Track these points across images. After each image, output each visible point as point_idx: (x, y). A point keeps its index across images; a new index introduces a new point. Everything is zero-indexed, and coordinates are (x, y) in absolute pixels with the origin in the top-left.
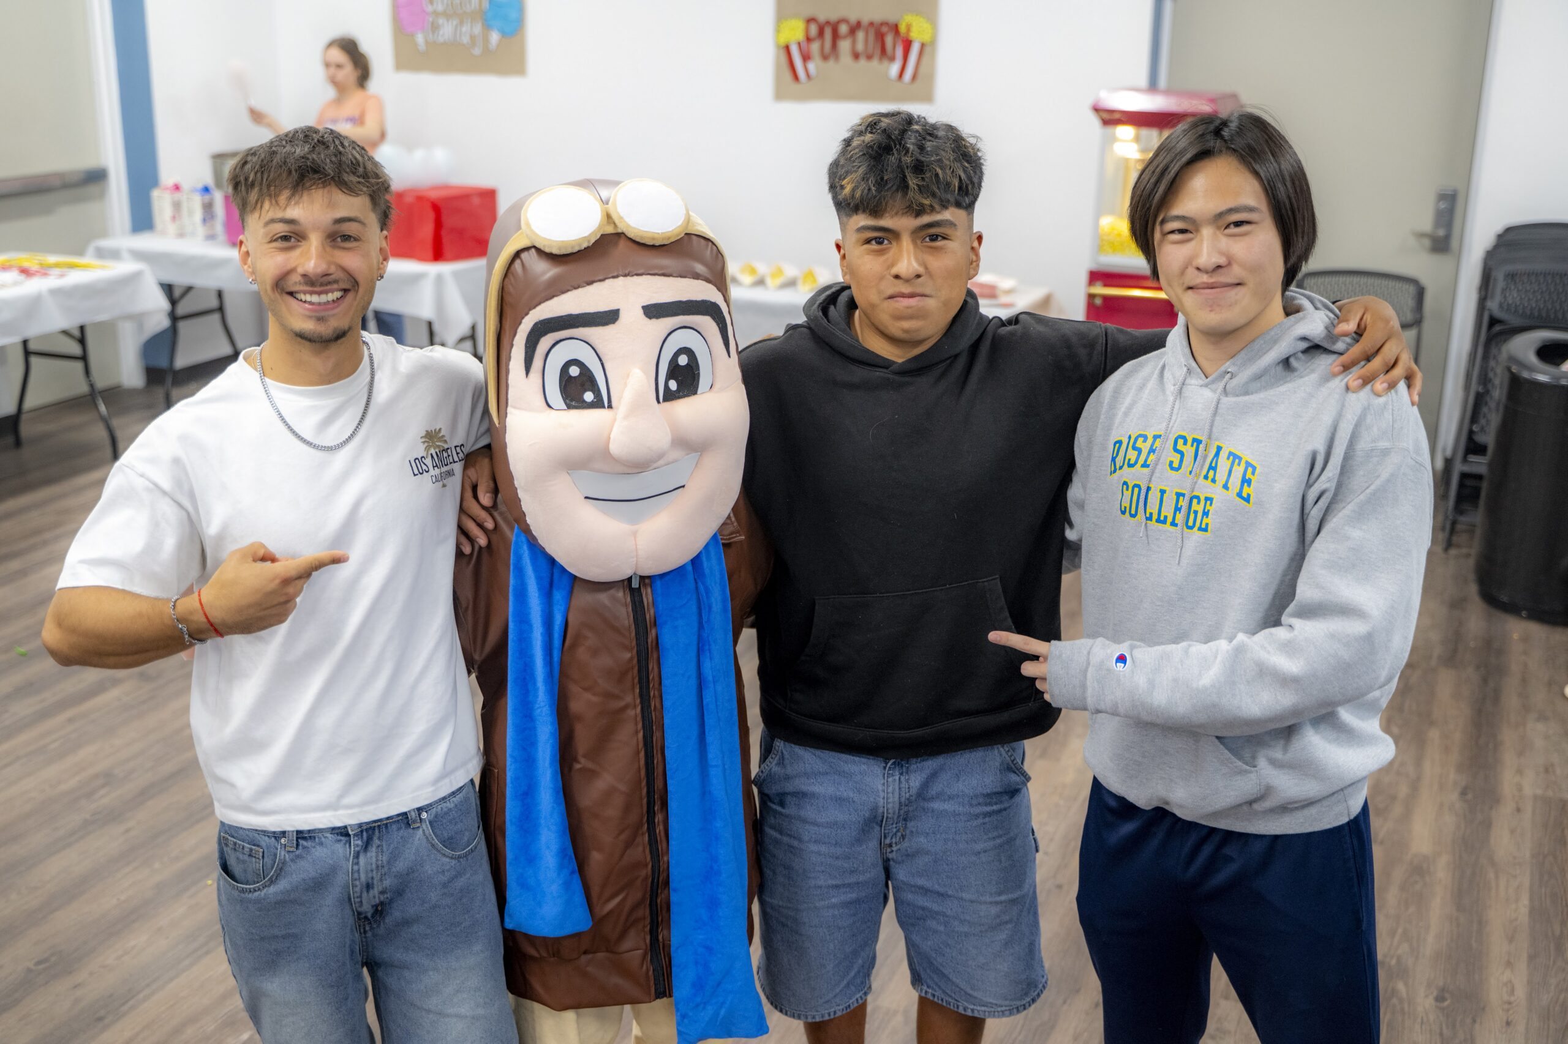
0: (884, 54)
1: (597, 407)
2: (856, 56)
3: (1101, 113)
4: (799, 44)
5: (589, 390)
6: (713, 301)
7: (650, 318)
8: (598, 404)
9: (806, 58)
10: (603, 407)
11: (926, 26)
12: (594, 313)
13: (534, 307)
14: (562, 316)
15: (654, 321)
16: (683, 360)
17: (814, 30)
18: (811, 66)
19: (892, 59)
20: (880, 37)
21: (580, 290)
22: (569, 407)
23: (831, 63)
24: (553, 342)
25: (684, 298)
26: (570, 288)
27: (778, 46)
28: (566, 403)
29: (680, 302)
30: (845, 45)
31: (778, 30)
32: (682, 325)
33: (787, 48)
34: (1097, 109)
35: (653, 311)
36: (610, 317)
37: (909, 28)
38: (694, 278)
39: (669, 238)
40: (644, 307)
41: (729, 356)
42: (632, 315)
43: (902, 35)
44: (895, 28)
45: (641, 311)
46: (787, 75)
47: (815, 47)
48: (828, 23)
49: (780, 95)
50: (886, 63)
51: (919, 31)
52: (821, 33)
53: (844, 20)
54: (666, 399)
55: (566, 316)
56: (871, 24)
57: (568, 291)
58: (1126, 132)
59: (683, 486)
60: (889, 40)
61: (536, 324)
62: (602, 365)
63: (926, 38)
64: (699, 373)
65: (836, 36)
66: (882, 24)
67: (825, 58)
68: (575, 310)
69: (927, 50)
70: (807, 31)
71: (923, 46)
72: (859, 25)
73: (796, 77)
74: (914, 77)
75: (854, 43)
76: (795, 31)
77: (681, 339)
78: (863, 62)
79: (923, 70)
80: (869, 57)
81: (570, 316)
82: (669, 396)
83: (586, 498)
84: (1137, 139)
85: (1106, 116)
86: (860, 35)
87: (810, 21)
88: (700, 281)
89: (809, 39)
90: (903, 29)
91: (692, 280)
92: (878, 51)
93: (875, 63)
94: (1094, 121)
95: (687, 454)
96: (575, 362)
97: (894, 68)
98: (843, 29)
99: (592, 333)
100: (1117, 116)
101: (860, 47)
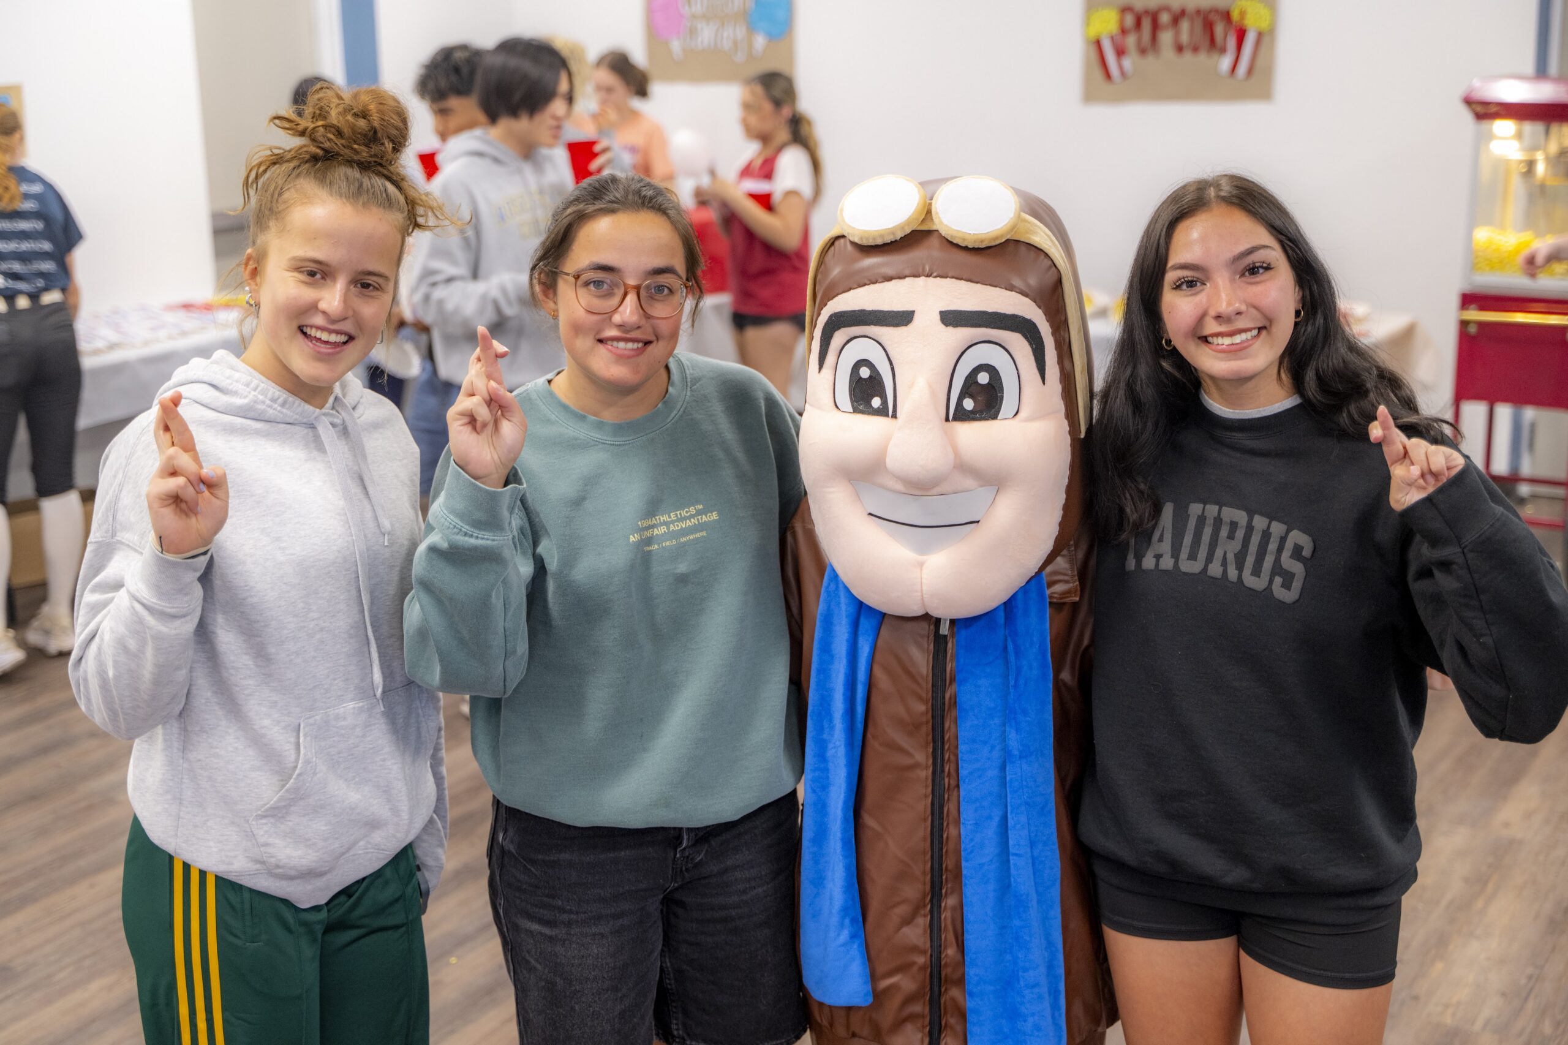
0: (1213, 45)
1: (881, 415)
2: (1180, 49)
3: (1474, 106)
4: (1112, 38)
5: (877, 396)
6: (1028, 317)
7: (946, 325)
8: (882, 412)
9: (1120, 52)
10: (887, 415)
11: (1264, 12)
12: (888, 311)
13: (832, 299)
14: (855, 311)
15: (950, 329)
16: (983, 378)
17: (1129, 20)
18: (1127, 63)
19: (1223, 50)
20: (1209, 27)
21: (877, 285)
22: (856, 410)
23: (1150, 59)
24: (848, 338)
25: (990, 309)
26: (868, 282)
27: (1087, 41)
28: (853, 406)
29: (984, 313)
30: (1166, 38)
31: (1087, 21)
32: (987, 339)
33: (1098, 44)
34: (1469, 102)
35: (951, 318)
36: (903, 318)
37: (1243, 14)
38: (1006, 289)
39: (982, 241)
40: (941, 313)
41: (1044, 383)
42: (927, 319)
43: (1234, 23)
44: (1227, 16)
45: (938, 317)
46: (1098, 73)
47: (1131, 41)
48: (1146, 12)
49: (1090, 96)
50: (1215, 56)
51: (1255, 19)
52: (1138, 23)
53: (1167, 9)
54: (956, 418)
55: (858, 311)
56: (1198, 12)
57: (865, 285)
58: (1504, 127)
59: (978, 522)
60: (1219, 29)
61: (831, 316)
62: (893, 369)
63: (1264, 25)
64: (1002, 396)
65: (1155, 26)
66: (1210, 11)
67: (1143, 51)
68: (869, 306)
69: (1266, 40)
70: (1122, 22)
71: (1260, 36)
72: (1183, 13)
73: (1108, 75)
74: (1250, 71)
75: (1177, 34)
76: (1107, 22)
77: (984, 354)
78: (1188, 56)
79: (1260, 62)
80: (1195, 49)
81: (863, 311)
82: (961, 415)
83: (870, 514)
84: (1519, 136)
85: (1479, 109)
86: (1185, 25)
87: (1125, 10)
88: (1013, 293)
89: (1124, 31)
90: (1235, 15)
91: (1004, 291)
92: (1208, 42)
93: (1202, 58)
94: (1466, 116)
95: (982, 486)
96: (864, 362)
97: (1226, 62)
98: (1165, 18)
99: (884, 333)
100: (1494, 109)
101: (1185, 38)
